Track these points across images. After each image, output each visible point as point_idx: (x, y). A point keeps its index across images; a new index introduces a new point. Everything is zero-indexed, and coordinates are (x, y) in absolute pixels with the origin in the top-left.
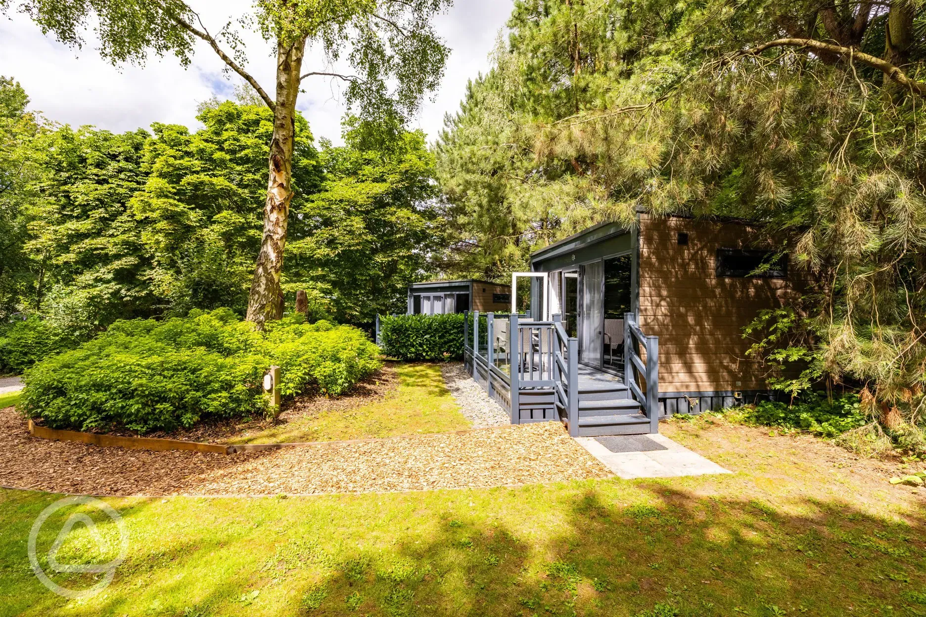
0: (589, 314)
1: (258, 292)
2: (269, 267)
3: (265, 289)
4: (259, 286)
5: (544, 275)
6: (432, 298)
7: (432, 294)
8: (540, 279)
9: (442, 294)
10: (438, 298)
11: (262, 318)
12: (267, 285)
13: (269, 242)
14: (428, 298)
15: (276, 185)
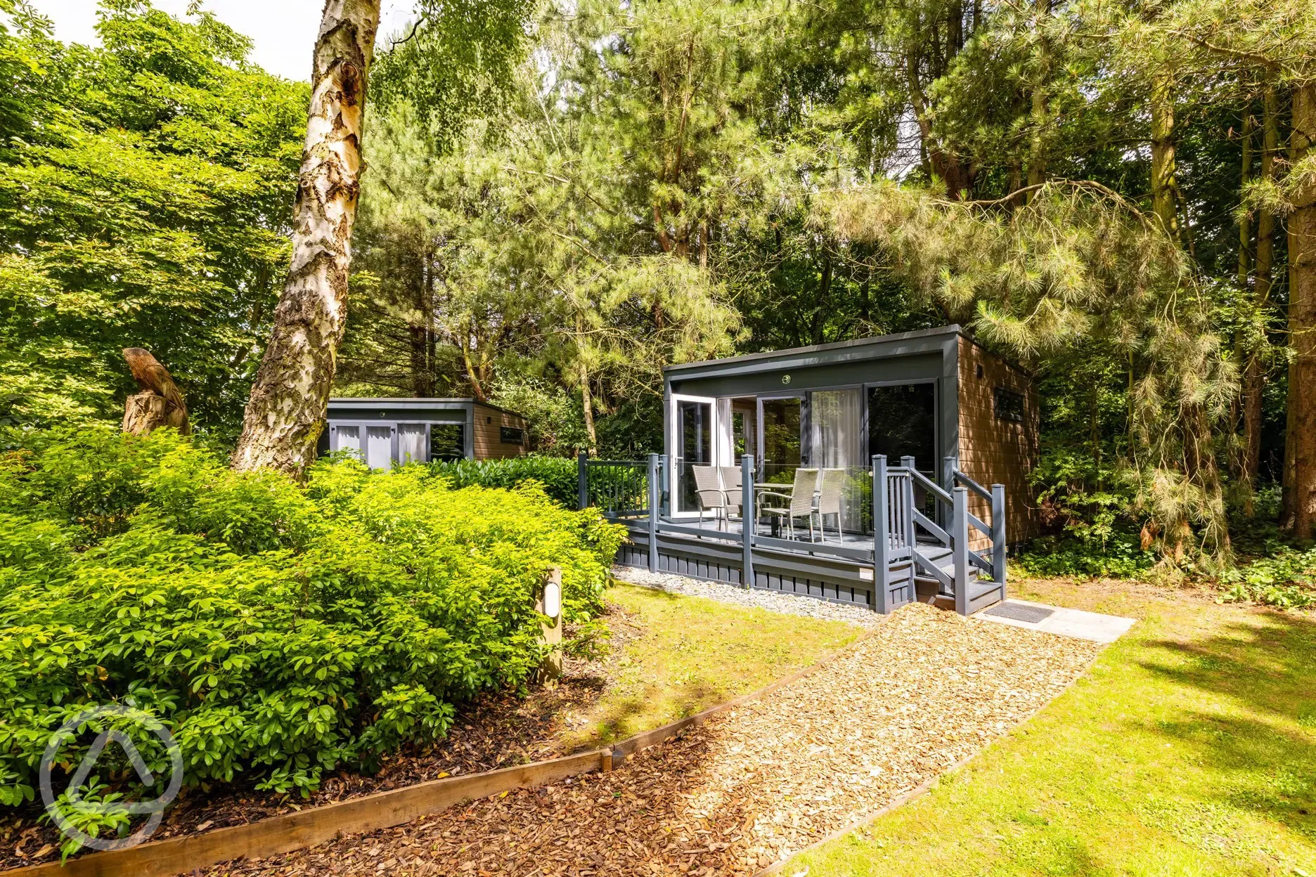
0: (824, 455)
1: (293, 394)
2: (324, 333)
3: (312, 387)
4: (295, 376)
5: (711, 401)
6: (363, 430)
7: (363, 424)
8: (706, 408)
9: (392, 423)
10: (384, 432)
11: (297, 459)
12: (316, 377)
13: (323, 272)
14: (353, 431)
15: (341, 135)
